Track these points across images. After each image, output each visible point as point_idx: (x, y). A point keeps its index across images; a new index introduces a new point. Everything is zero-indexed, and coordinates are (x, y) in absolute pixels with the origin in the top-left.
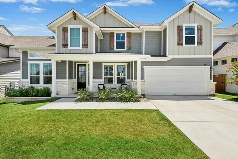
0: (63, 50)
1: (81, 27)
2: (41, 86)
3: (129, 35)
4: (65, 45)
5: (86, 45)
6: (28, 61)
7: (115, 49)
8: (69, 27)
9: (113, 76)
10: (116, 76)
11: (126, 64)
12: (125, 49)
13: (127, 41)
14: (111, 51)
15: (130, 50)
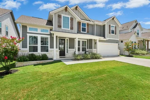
0: (58, 29)
1: (70, 17)
2: (39, 53)
3: (88, 24)
4: (60, 26)
5: (72, 28)
6: (27, 34)
7: (81, 32)
8: (63, 15)
9: (80, 47)
10: (82, 47)
11: (86, 40)
12: (86, 32)
13: (87, 28)
14: (80, 32)
15: (88, 33)
